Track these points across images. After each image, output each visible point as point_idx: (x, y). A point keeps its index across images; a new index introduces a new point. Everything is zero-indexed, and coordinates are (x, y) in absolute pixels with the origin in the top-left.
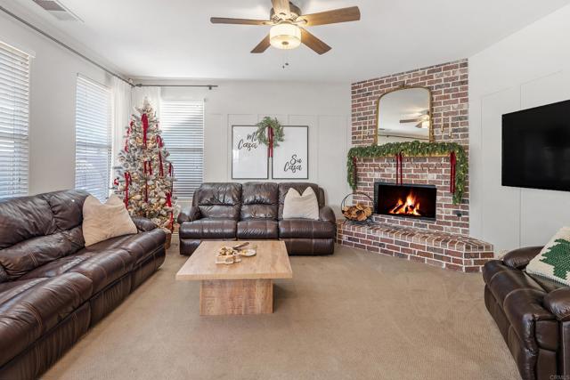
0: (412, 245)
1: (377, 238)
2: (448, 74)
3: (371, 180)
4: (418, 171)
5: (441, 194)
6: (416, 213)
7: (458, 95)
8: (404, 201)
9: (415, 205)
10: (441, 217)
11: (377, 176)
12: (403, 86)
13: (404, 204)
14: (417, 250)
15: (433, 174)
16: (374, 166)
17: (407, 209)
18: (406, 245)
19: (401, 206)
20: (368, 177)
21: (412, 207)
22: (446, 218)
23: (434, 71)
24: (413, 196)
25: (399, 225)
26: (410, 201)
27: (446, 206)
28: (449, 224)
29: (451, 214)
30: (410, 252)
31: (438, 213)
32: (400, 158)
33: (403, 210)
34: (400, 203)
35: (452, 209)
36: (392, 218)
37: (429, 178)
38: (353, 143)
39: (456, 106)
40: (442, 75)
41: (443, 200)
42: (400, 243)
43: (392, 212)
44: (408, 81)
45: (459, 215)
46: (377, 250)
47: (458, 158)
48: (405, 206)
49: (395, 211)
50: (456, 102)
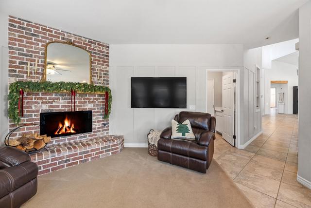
2: (100, 48)
3: (38, 111)
4: (82, 102)
5: (96, 115)
7: (105, 62)
8: (63, 124)
9: (71, 125)
10: (95, 128)
11: (45, 108)
12: (70, 43)
13: (63, 126)
15: (90, 104)
16: (41, 99)
17: (66, 130)
19: (62, 128)
20: (34, 108)
21: (69, 127)
22: (98, 128)
23: (92, 42)
24: (68, 119)
25: (67, 141)
26: (67, 123)
27: (98, 121)
28: (99, 131)
29: (101, 126)
31: (93, 126)
33: (64, 130)
34: (61, 126)
35: (101, 123)
36: (60, 138)
37: (88, 106)
39: (103, 67)
40: (96, 47)
41: (97, 118)
43: (56, 133)
44: (74, 41)
45: (105, 125)
47: (107, 97)
48: (64, 128)
49: (58, 132)
50: (103, 65)
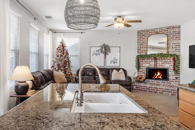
0: (160, 88)
1: (147, 87)
2: (174, 30)
3: (145, 67)
4: (163, 64)
5: (171, 72)
6: (161, 78)
7: (177, 38)
8: (157, 74)
9: (160, 75)
10: (170, 79)
11: (147, 65)
12: (157, 33)
13: (157, 75)
14: (161, 90)
15: (168, 65)
16: (146, 61)
17: (158, 76)
18: (158, 88)
19: (156, 76)
20: (144, 66)
21: (159, 76)
22: (172, 79)
23: (168, 28)
24: (160, 72)
25: (156, 83)
26: (159, 74)
27: (172, 75)
28: (173, 82)
29: (174, 78)
30: (159, 90)
31: (169, 78)
32: (156, 59)
33: (157, 77)
34: (156, 75)
35: (174, 77)
36: (153, 80)
37: (166, 66)
38: (138, 53)
39: (176, 41)
40: (171, 30)
41: (171, 73)
42: (155, 88)
43: (153, 78)
44: (159, 31)
45: (177, 78)
46: (147, 91)
47: (176, 59)
48: (157, 76)
49: (154, 77)
50: (176, 40)
